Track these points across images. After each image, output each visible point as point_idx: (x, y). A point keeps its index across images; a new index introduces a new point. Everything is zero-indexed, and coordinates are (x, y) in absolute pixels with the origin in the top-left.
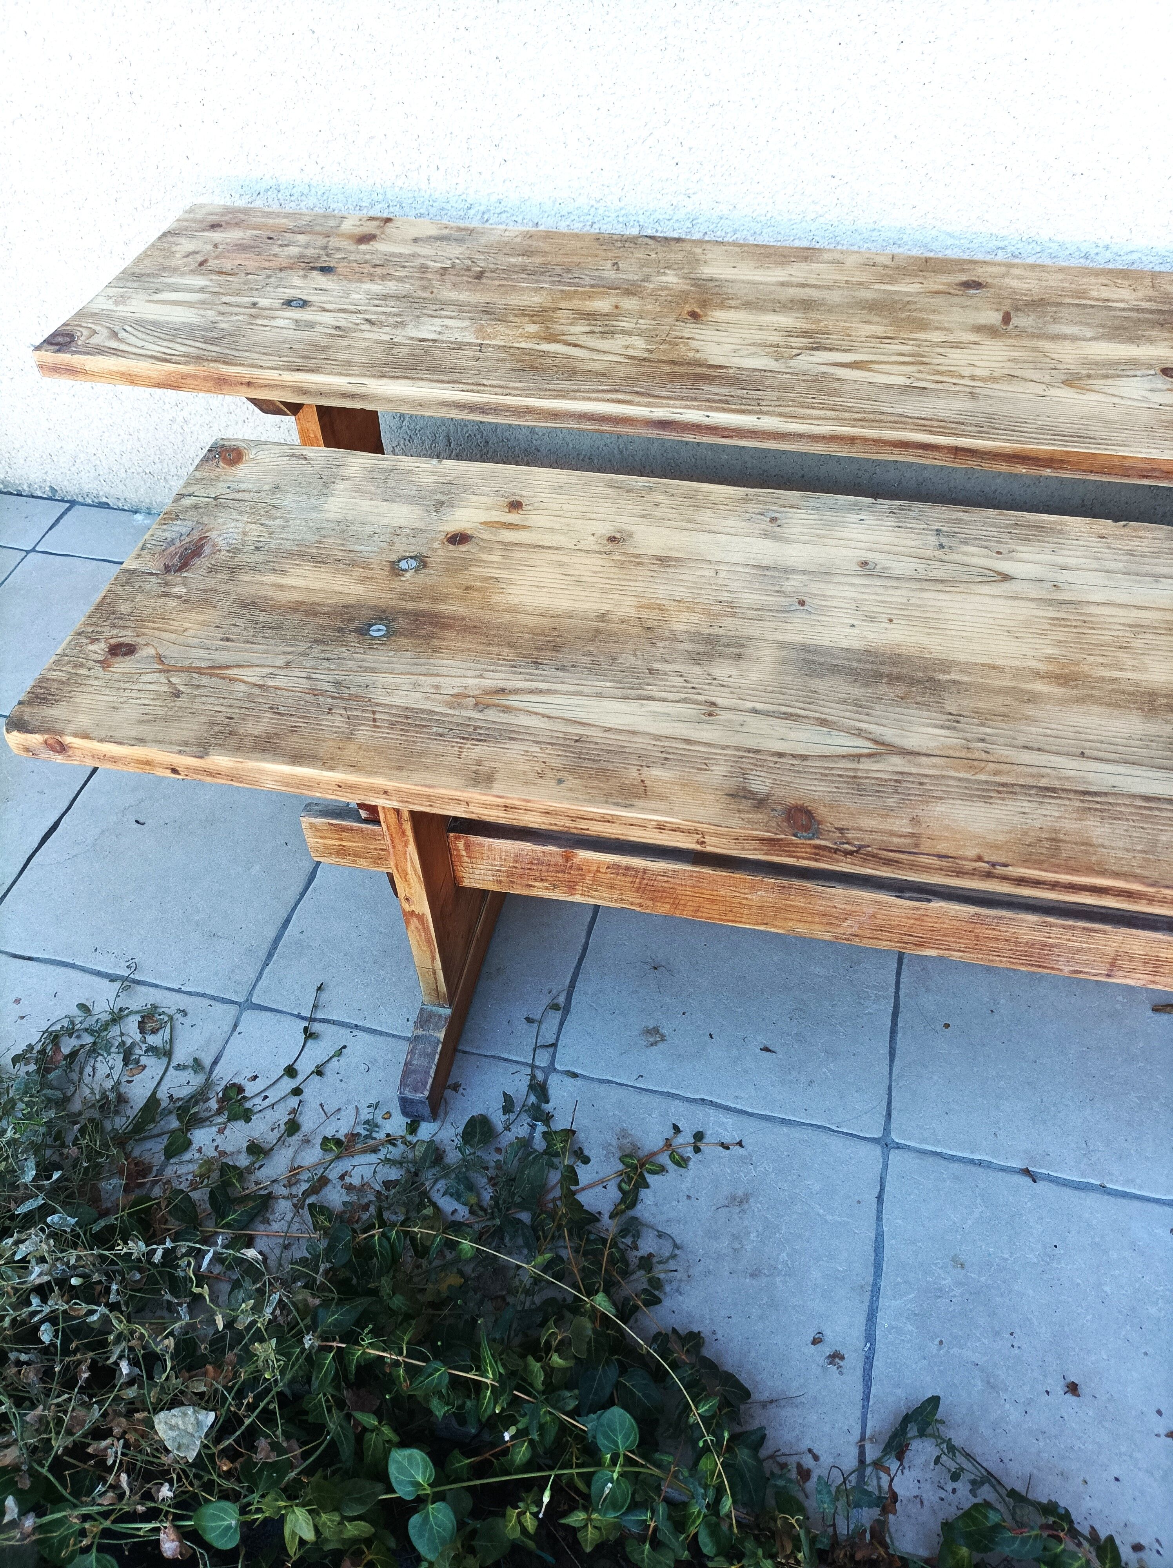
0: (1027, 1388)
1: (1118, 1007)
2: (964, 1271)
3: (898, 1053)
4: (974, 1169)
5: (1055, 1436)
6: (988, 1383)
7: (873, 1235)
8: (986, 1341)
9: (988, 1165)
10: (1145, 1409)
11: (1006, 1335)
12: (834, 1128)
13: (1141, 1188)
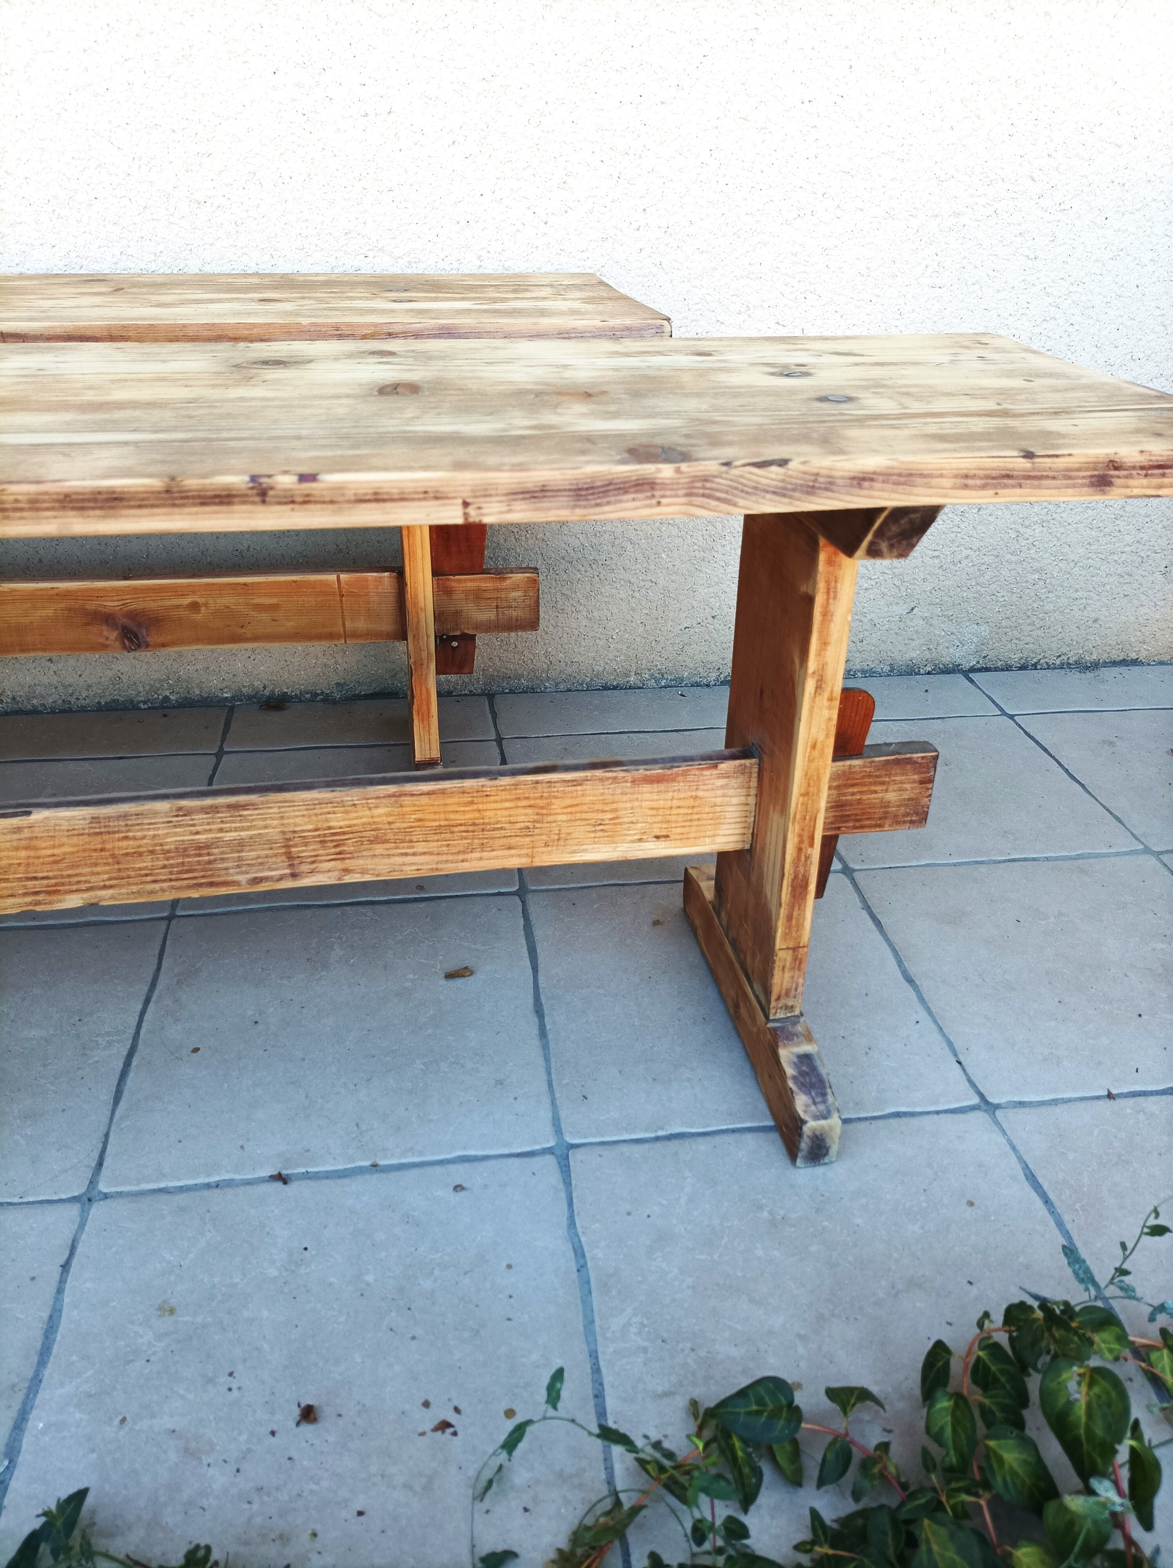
0: (243, 1438)
1: (408, 984)
2: (174, 1317)
3: (126, 1094)
4: (206, 1193)
5: (278, 1489)
6: (186, 1450)
7: (45, 1315)
8: (191, 1397)
9: (229, 1184)
10: (407, 1407)
11: (224, 1379)
12: (16, 1200)
13: (421, 1153)
